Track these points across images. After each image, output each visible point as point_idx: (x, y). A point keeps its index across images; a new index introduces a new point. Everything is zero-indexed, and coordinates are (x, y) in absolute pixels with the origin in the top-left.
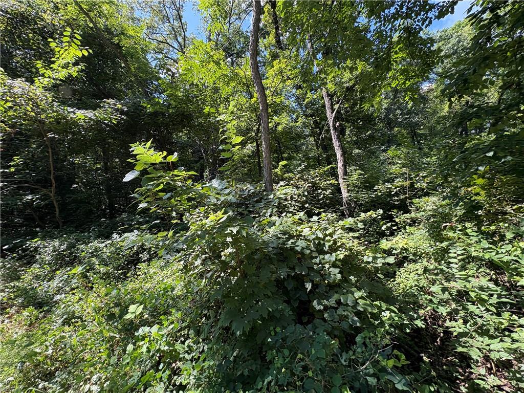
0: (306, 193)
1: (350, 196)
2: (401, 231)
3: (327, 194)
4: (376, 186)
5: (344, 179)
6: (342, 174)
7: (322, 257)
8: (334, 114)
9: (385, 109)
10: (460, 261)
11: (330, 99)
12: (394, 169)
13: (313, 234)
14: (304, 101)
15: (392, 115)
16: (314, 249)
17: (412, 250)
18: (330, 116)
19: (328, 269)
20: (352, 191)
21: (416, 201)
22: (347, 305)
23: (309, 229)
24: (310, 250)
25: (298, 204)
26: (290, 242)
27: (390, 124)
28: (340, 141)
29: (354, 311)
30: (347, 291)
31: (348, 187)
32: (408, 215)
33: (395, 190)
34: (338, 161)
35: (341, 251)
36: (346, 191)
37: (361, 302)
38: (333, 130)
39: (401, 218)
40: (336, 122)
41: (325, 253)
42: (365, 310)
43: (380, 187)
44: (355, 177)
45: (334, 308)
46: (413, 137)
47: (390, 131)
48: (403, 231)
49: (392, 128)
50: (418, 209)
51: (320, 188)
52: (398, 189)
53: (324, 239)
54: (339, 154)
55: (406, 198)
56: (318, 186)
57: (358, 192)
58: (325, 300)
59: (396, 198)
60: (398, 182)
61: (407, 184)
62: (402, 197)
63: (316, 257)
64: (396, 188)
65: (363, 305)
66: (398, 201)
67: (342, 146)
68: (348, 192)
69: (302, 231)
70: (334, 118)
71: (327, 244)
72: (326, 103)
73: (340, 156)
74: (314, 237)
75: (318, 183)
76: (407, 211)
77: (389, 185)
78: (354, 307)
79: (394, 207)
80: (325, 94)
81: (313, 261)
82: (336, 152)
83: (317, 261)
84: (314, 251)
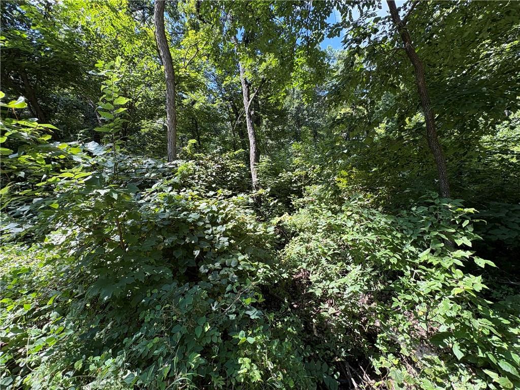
0: (214, 174)
1: (259, 181)
2: (295, 212)
3: (235, 176)
4: (281, 174)
5: (255, 165)
6: (253, 160)
7: (214, 228)
8: (250, 102)
9: (296, 108)
10: (323, 230)
11: (248, 87)
12: (296, 161)
13: (208, 207)
14: (222, 83)
15: (300, 114)
16: (208, 222)
17: (299, 226)
18: (247, 104)
19: (219, 238)
20: (260, 176)
21: (308, 187)
22: (230, 267)
23: (206, 204)
24: (204, 222)
25: (205, 184)
26: (182, 214)
27: (299, 122)
28: (253, 129)
29: (235, 271)
30: (233, 255)
31: (257, 173)
32: (301, 200)
33: (294, 179)
34: (251, 148)
35: (231, 222)
36: (256, 176)
37: (242, 263)
38: (248, 118)
39: (296, 201)
40: (251, 110)
41: (217, 225)
42: (244, 269)
43: (283, 175)
44: (264, 164)
45: (218, 270)
46: (315, 137)
47: (299, 128)
48: (297, 212)
49: (300, 126)
50: (308, 195)
51: (230, 170)
52: (297, 177)
53: (217, 212)
54: (252, 140)
55: (302, 185)
56: (228, 169)
57: (265, 177)
58: (211, 265)
59: (295, 185)
60: (298, 172)
61: (303, 173)
62: (299, 184)
63: (209, 229)
64: (295, 177)
65: (243, 265)
66: (296, 187)
67: (255, 134)
68: (257, 177)
69: (199, 206)
70: (250, 106)
71: (220, 217)
72: (244, 90)
73: (252, 143)
74: (209, 210)
75: (228, 166)
76: (301, 196)
77: (290, 174)
78: (236, 267)
79: (293, 192)
80: (243, 81)
81: (206, 232)
82: (250, 139)
83: (210, 232)
84: (208, 224)
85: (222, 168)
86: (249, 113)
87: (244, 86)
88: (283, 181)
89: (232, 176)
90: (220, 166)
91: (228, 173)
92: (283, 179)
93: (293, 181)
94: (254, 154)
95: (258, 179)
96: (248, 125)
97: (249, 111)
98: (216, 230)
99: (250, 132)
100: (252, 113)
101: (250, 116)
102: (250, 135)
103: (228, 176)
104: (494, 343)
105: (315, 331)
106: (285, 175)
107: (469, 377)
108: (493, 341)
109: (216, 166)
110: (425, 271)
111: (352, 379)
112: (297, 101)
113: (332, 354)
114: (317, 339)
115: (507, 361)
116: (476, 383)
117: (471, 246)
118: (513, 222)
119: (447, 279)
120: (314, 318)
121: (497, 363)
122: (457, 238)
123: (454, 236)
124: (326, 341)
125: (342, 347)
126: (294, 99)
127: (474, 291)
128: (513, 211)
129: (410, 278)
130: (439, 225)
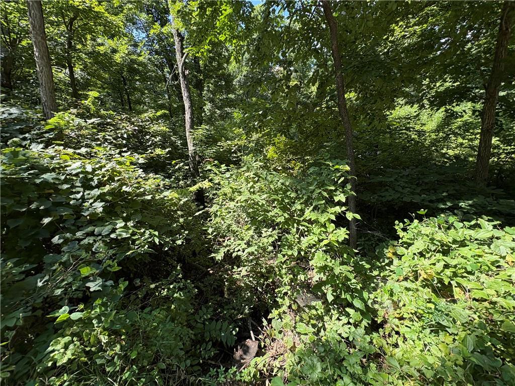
3: (156, 140)
4: (219, 142)
5: (190, 132)
6: (188, 126)
7: (86, 192)
8: (183, 58)
11: (181, 40)
18: (180, 60)
19: (91, 204)
20: (197, 145)
22: (99, 235)
24: (72, 185)
28: (189, 91)
29: (105, 239)
31: (193, 141)
33: (234, 149)
34: (186, 113)
37: (119, 230)
38: (182, 78)
40: (186, 69)
43: (222, 143)
44: (200, 131)
45: (78, 239)
53: (92, 173)
54: (187, 105)
56: (148, 132)
57: (201, 146)
58: (69, 234)
59: (234, 155)
60: (237, 141)
61: (242, 142)
62: (239, 154)
64: (235, 146)
65: (121, 232)
66: (235, 157)
67: (190, 97)
68: (193, 146)
69: (70, 166)
70: (184, 64)
72: (176, 43)
73: (188, 108)
74: (79, 170)
75: (148, 128)
77: (229, 143)
78: (107, 236)
80: (174, 32)
81: (72, 197)
82: (185, 102)
83: (79, 196)
84: (79, 187)
85: (140, 131)
86: (183, 73)
87: (176, 39)
88: (221, 150)
89: (153, 140)
90: (136, 128)
91: (148, 137)
92: (222, 149)
93: (233, 151)
94: (189, 120)
95: (195, 148)
96: (182, 86)
97: (182, 69)
98: (89, 194)
99: (185, 95)
100: (187, 72)
101: (184, 76)
102: (184, 98)
103: (148, 140)
104: (352, 285)
105: (226, 293)
106: (224, 144)
107: (337, 315)
108: (351, 284)
109: (130, 128)
110: (307, 227)
111: (251, 332)
112: (245, 69)
113: (235, 313)
114: (227, 301)
115: (360, 299)
116: (341, 320)
117: (344, 202)
118: (398, 185)
119: (322, 232)
120: (227, 281)
121: (352, 302)
122: (336, 195)
123: (334, 193)
124: (235, 301)
125: (247, 305)
126: (242, 66)
127: (337, 241)
128: (401, 177)
129: (295, 235)
130: (324, 184)
